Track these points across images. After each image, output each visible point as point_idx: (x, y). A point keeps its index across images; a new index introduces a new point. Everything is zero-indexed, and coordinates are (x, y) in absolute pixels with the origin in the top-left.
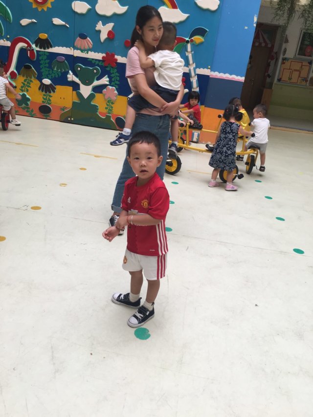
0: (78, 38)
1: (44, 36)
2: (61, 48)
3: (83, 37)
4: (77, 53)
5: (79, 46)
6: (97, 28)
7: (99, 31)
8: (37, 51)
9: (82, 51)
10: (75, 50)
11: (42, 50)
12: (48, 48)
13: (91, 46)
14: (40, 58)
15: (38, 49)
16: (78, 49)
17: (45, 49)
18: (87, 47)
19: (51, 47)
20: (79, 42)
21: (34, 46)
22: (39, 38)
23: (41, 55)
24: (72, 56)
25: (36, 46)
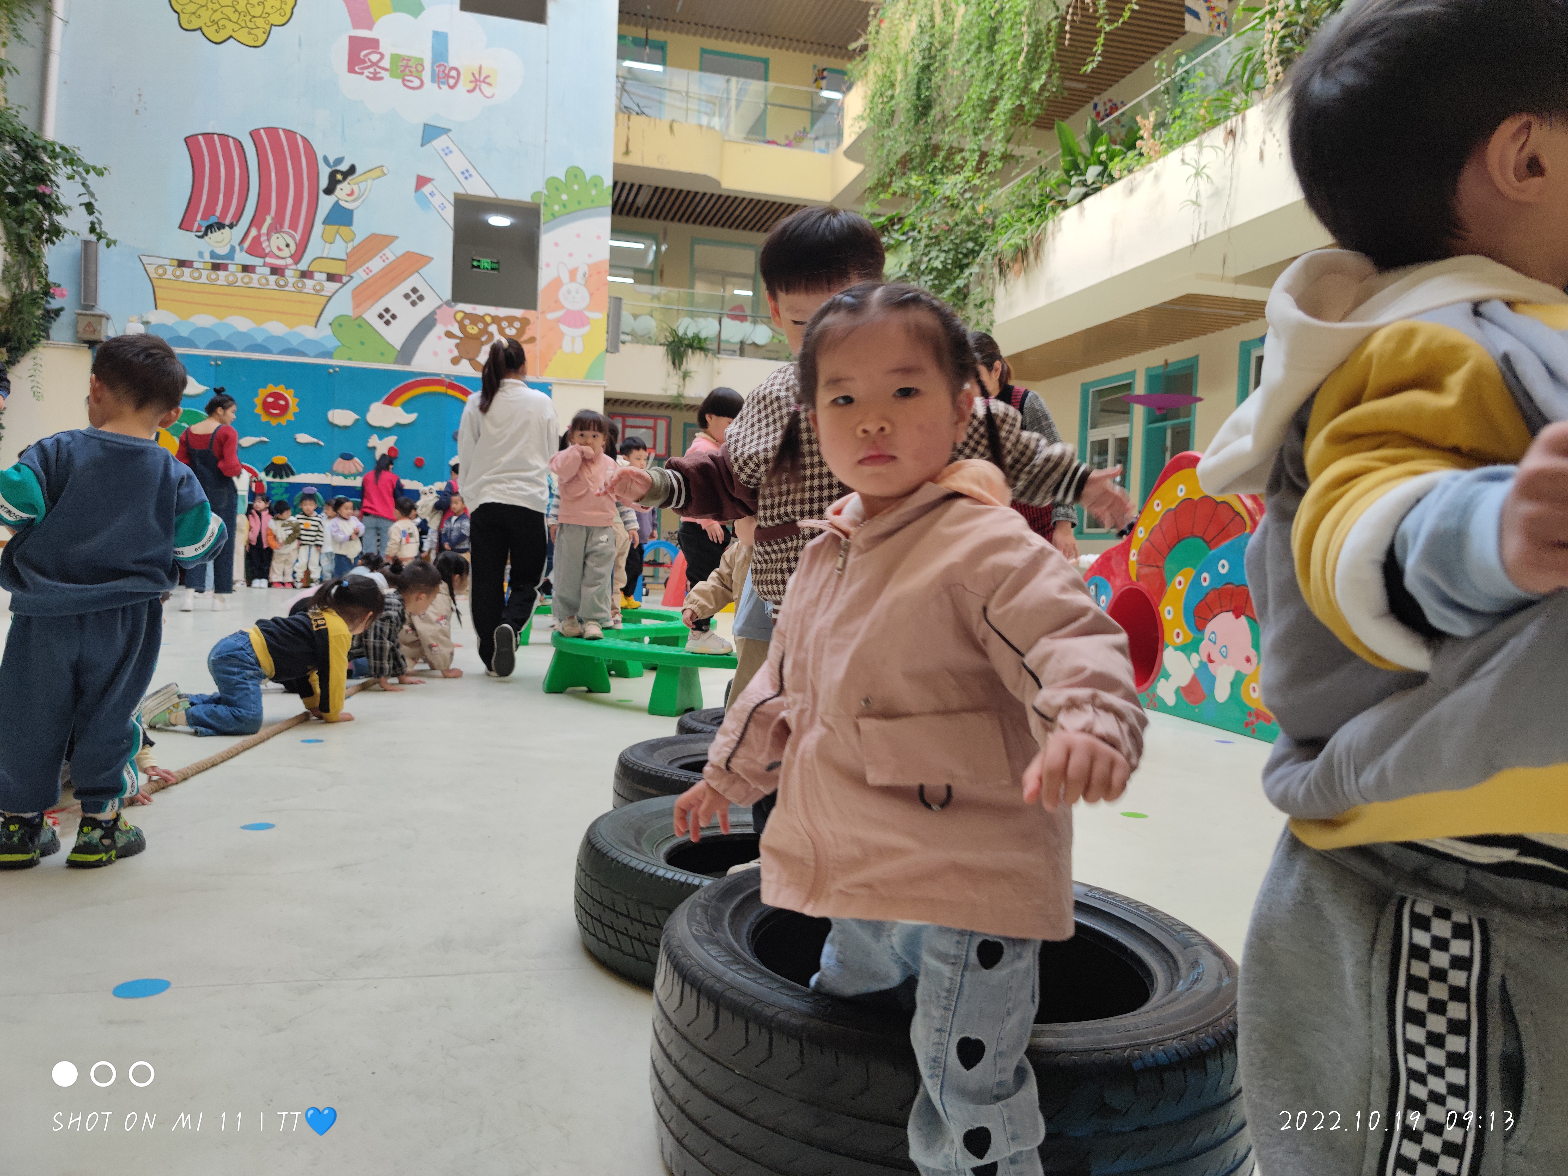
0: (340, 459)
1: (280, 460)
2: (309, 475)
3: (347, 457)
4: (338, 481)
5: (340, 470)
6: (370, 445)
7: (374, 448)
8: (268, 483)
9: (346, 476)
10: (335, 477)
11: (278, 480)
12: (288, 476)
13: (361, 470)
14: (273, 492)
15: (270, 479)
16: (338, 474)
17: (281, 478)
18: (354, 471)
19: (293, 474)
20: (340, 464)
21: (262, 475)
22: (273, 464)
23: (273, 488)
24: (329, 485)
25: (267, 474)
